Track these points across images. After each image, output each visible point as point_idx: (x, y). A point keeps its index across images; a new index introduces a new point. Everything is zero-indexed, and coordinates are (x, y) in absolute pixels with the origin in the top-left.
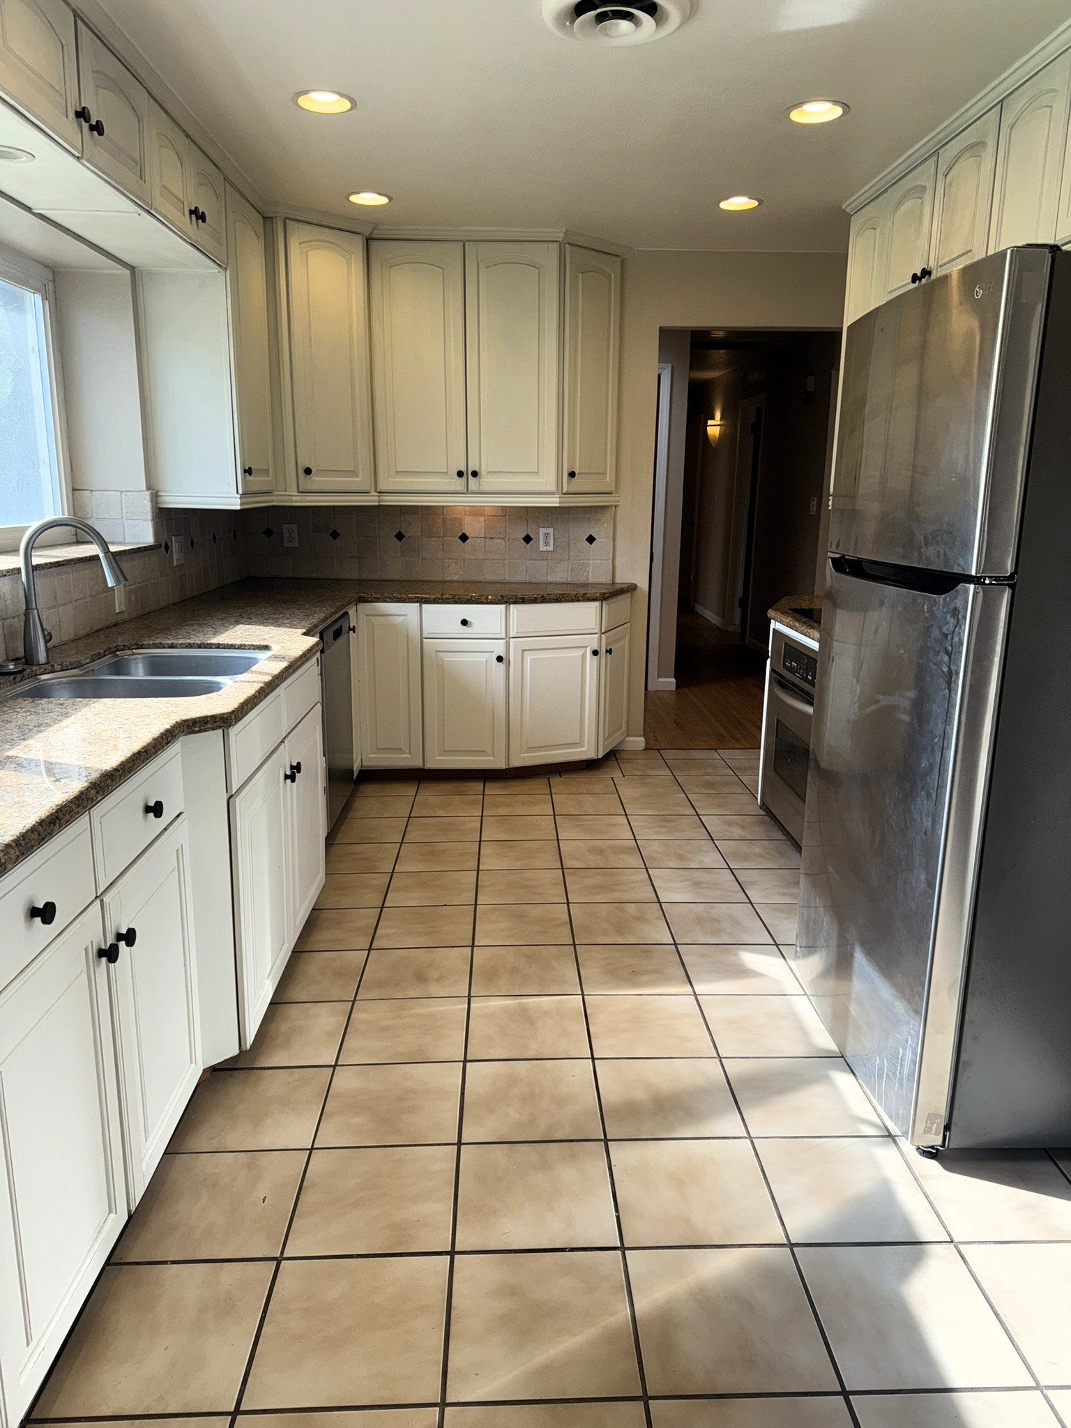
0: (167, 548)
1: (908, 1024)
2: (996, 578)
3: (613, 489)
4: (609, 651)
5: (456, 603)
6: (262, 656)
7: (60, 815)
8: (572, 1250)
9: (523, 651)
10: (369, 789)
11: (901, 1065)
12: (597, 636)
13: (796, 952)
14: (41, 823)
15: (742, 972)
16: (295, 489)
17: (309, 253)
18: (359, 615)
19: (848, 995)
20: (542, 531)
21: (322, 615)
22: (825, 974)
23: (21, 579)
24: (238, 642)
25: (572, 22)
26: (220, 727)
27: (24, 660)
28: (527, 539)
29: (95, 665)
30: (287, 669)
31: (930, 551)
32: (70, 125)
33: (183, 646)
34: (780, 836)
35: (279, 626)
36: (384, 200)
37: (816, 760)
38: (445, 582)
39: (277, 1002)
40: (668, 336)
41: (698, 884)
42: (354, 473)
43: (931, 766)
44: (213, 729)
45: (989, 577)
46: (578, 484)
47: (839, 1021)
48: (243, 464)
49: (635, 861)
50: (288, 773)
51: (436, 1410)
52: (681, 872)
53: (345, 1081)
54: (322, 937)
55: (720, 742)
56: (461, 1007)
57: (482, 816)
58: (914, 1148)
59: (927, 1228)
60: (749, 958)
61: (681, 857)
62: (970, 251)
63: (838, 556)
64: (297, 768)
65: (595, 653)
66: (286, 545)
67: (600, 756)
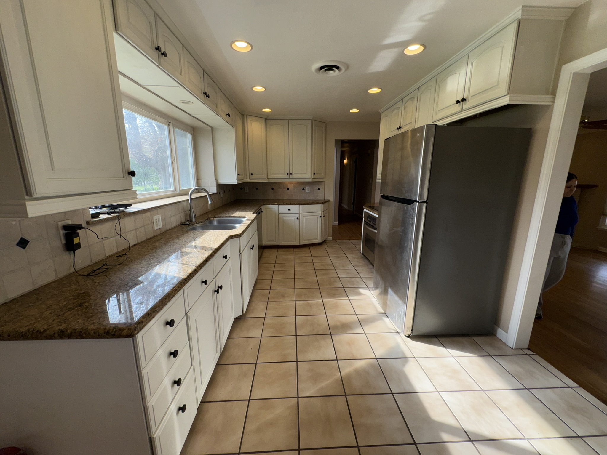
0: (219, 193)
1: (402, 306)
2: (423, 201)
3: (324, 177)
4: (324, 216)
5: (287, 205)
6: (244, 219)
7: (208, 259)
8: (325, 360)
9: (303, 216)
10: (266, 250)
11: (401, 316)
12: (321, 213)
13: (373, 289)
14: (204, 261)
15: (360, 294)
16: (249, 178)
17: (252, 123)
18: (264, 208)
19: (387, 299)
20: (307, 187)
21: (256, 209)
22: (380, 294)
23: (189, 202)
24: (238, 216)
25: (319, 71)
27: (189, 221)
28: (303, 189)
29: (206, 222)
30: (251, 222)
31: (406, 195)
32: (202, 96)
33: (225, 217)
34: (367, 261)
35: (247, 211)
36: (271, 111)
37: (377, 243)
38: (284, 200)
39: (250, 302)
40: (336, 141)
41: (348, 273)
42: (262, 174)
43: (408, 245)
44: (237, 238)
45: (421, 201)
46: (316, 176)
47: (385, 305)
48: (237, 173)
49: (332, 268)
50: (251, 247)
51: (296, 399)
52: (344, 270)
53: (267, 321)
54: (258, 286)
55: (350, 238)
56: (294, 303)
57: (294, 257)
58: (404, 335)
59: (408, 355)
60: (361, 291)
61: (343, 266)
62: (411, 123)
63: (382, 195)
64: (253, 246)
65: (321, 217)
66: (246, 191)
67: (322, 242)
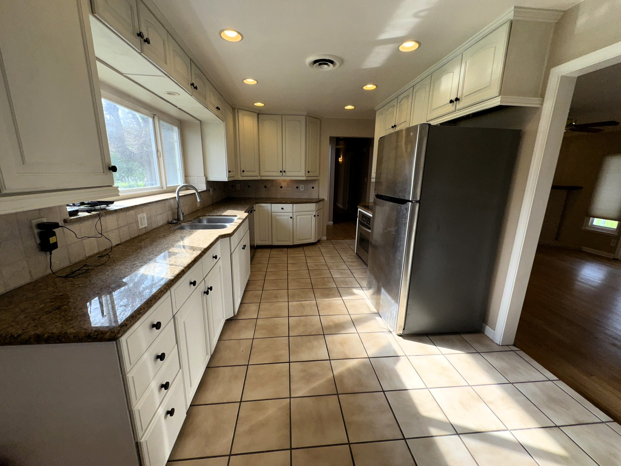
0: (209, 191)
1: (394, 305)
2: (416, 201)
3: (318, 175)
4: (318, 216)
5: (280, 204)
6: (235, 218)
7: (196, 259)
9: (297, 216)
10: (259, 250)
11: (393, 315)
12: (315, 212)
13: (366, 289)
14: (192, 262)
15: (353, 294)
16: (240, 175)
17: (244, 117)
18: (257, 207)
19: (380, 299)
20: (301, 186)
21: (248, 207)
22: (374, 294)
23: (176, 199)
24: (229, 215)
25: (313, 65)
26: (229, 237)
27: (177, 220)
28: (297, 187)
29: (195, 221)
30: (242, 221)
31: (400, 194)
32: (189, 87)
33: (215, 216)
34: (361, 261)
35: (238, 210)
36: (263, 105)
37: (371, 243)
38: (277, 198)
40: (331, 138)
41: (342, 273)
42: (255, 172)
43: (400, 245)
44: (227, 237)
45: (414, 201)
46: (310, 174)
47: (378, 305)
48: (228, 170)
49: (326, 268)
50: (243, 247)
51: (288, 400)
52: (337, 270)
53: (260, 322)
54: (250, 287)
55: (345, 238)
56: (286, 304)
57: (287, 257)
58: (396, 334)
59: (400, 353)
60: (355, 291)
61: (337, 266)
62: (406, 121)
63: (376, 194)
64: (245, 246)
65: (315, 216)
66: (237, 189)
67: (316, 242)
